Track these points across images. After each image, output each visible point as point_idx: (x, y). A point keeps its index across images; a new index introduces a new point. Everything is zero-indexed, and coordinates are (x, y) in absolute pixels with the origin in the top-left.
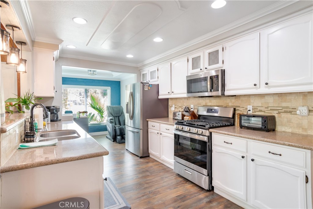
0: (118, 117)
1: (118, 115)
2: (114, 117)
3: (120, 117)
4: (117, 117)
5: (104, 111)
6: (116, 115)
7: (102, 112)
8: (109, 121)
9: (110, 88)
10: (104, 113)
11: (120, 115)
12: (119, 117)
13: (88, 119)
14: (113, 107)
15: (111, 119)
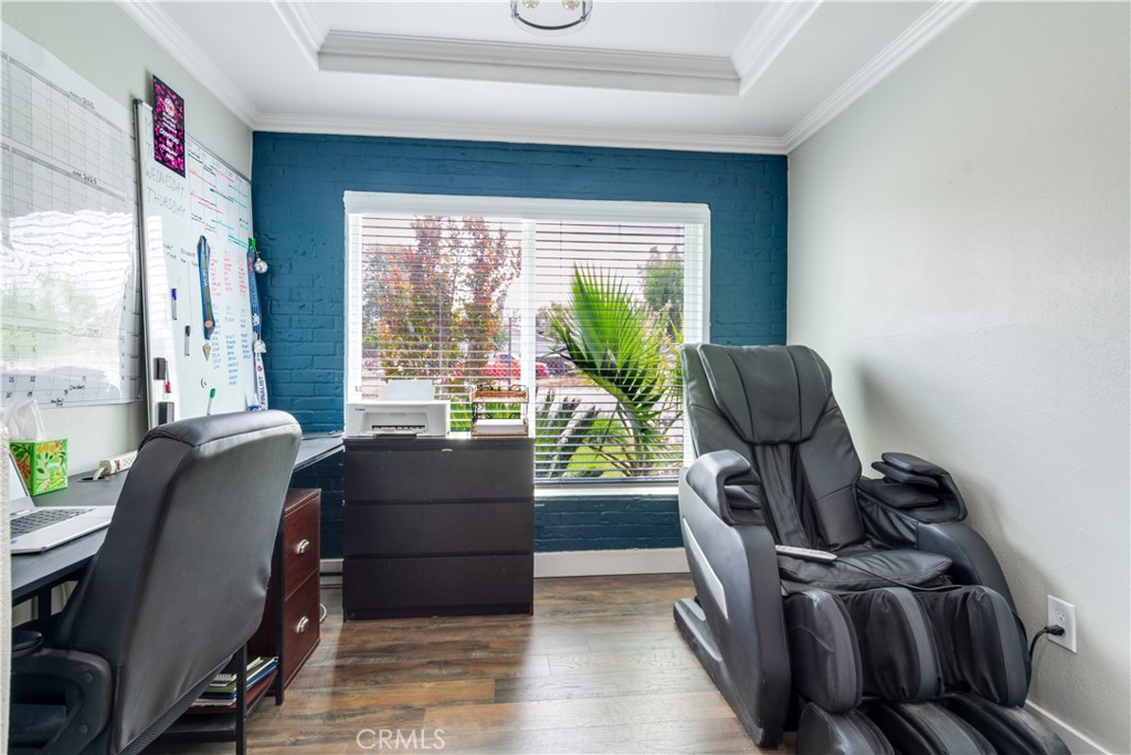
0: (784, 449)
1: (787, 430)
2: (752, 445)
3: (805, 452)
4: (774, 445)
5: (654, 392)
6: (765, 429)
7: (647, 401)
8: (713, 493)
9: (703, 211)
10: (657, 407)
11: (806, 432)
12: (794, 446)
13: (529, 457)
14: (740, 352)
15: (728, 477)
